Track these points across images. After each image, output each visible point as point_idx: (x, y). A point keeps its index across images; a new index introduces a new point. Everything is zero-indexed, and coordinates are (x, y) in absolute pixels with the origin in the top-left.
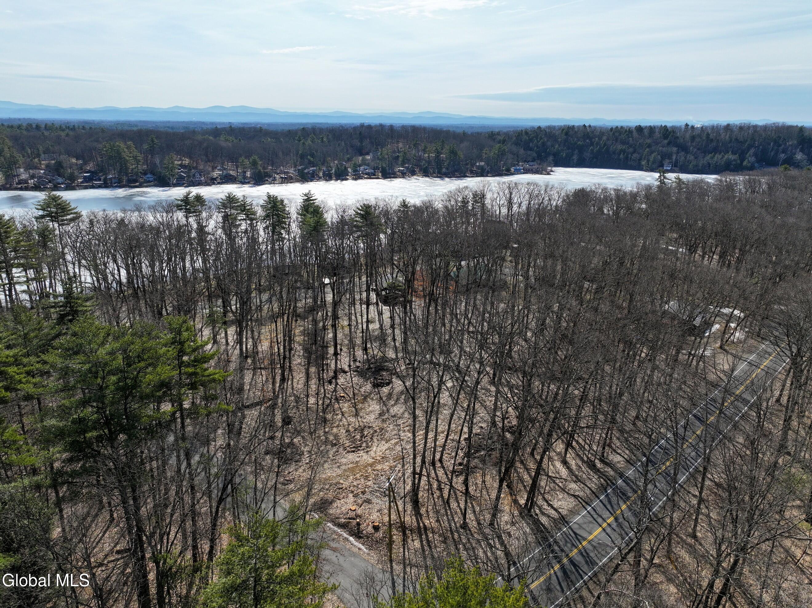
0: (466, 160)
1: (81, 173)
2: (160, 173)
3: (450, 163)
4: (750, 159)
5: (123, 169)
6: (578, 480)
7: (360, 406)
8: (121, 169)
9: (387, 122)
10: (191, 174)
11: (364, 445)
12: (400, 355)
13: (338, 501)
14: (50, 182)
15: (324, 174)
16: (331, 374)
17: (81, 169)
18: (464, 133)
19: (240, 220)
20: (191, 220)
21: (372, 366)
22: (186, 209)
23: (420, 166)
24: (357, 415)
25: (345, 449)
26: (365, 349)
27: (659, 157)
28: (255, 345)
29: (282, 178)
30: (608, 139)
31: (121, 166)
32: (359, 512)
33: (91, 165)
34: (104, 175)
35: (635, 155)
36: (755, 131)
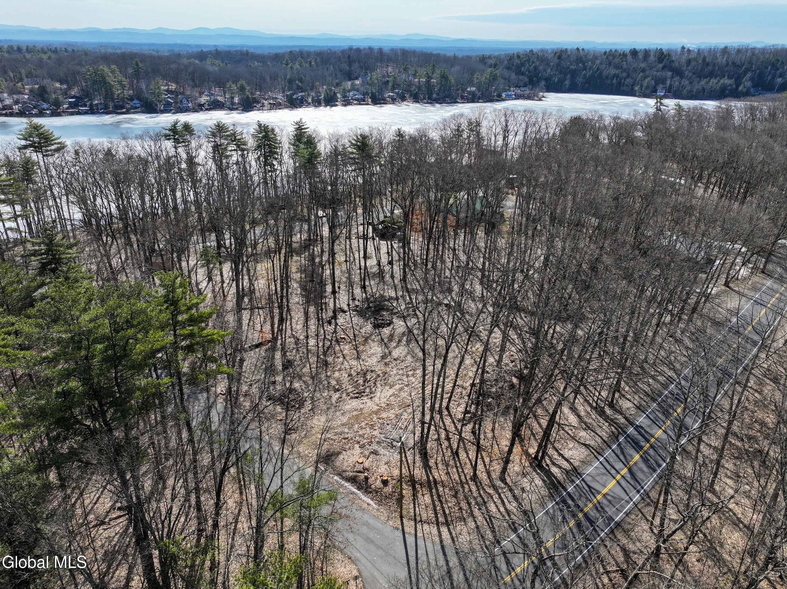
0: (457, 85)
1: (66, 98)
2: (147, 98)
3: (440, 88)
4: (746, 83)
5: (109, 94)
6: (588, 427)
7: (361, 348)
8: (106, 94)
9: (376, 45)
10: (178, 100)
11: (368, 390)
12: (400, 293)
13: (344, 452)
14: (35, 108)
15: (313, 100)
16: (330, 314)
17: (65, 94)
18: (455, 57)
19: (231, 151)
20: (180, 150)
21: (371, 305)
22: (174, 139)
23: (411, 91)
24: (358, 358)
25: (348, 395)
26: (364, 287)
27: (653, 82)
28: (251, 283)
29: (270, 104)
30: (601, 63)
31: (106, 91)
32: (367, 464)
33: (76, 89)
34: (89, 100)
35: (629, 81)
36: (753, 54)
